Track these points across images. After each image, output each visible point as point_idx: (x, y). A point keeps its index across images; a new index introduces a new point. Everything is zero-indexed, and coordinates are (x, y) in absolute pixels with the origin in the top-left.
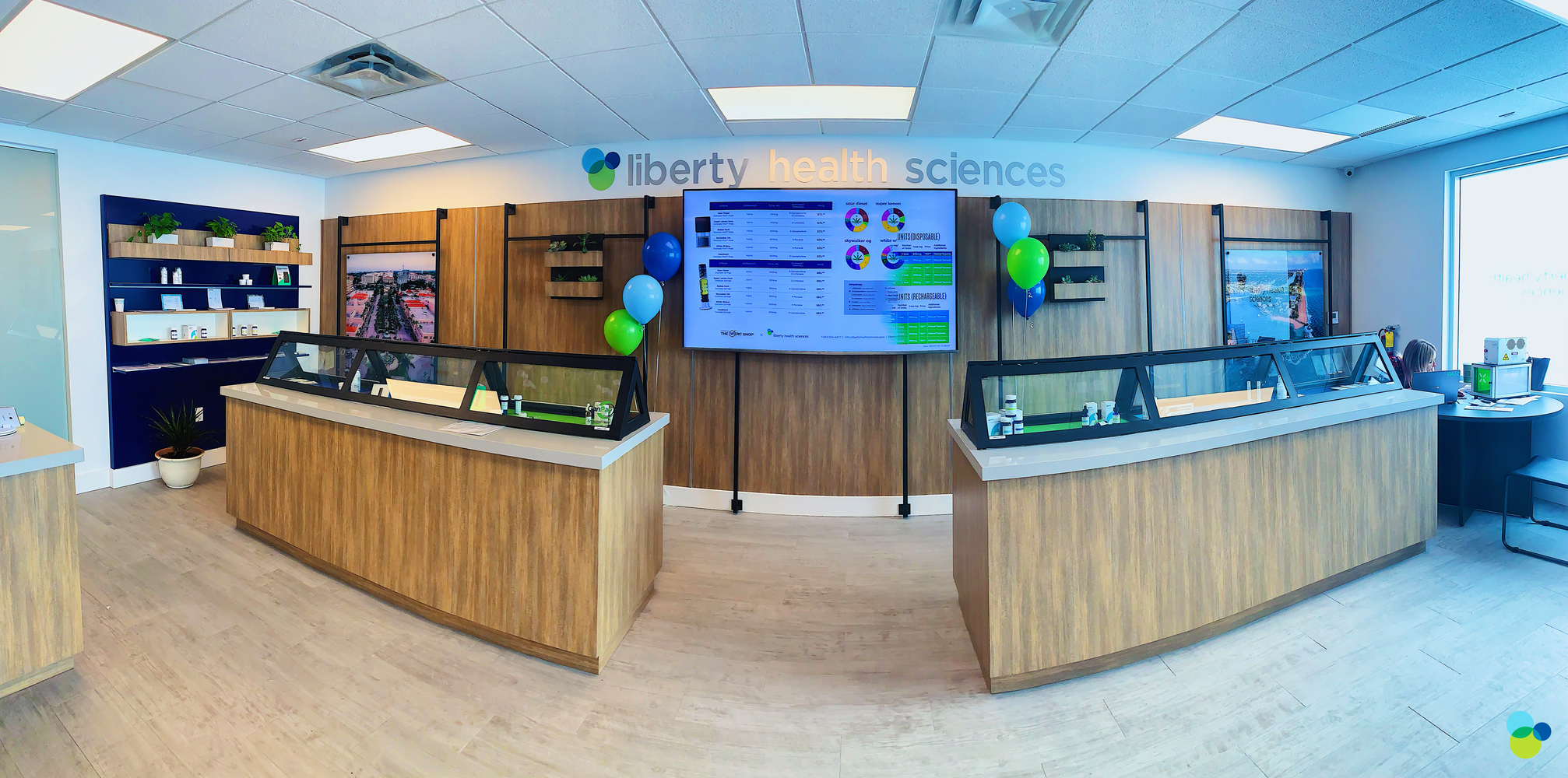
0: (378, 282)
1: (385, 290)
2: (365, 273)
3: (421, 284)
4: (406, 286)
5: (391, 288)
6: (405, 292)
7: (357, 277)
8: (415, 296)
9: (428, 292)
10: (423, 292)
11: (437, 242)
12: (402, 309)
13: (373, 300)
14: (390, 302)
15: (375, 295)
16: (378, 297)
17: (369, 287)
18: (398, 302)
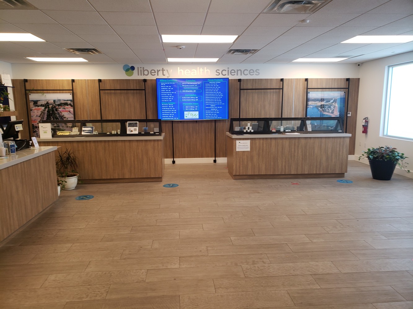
0: (46, 104)
1: (50, 107)
2: (40, 101)
3: (66, 104)
4: (59, 105)
5: (53, 106)
6: (59, 107)
7: (36, 103)
8: (64, 108)
9: (69, 106)
10: (67, 107)
11: (73, 90)
12: (58, 113)
13: (44, 110)
14: (53, 111)
15: (45, 109)
16: (47, 109)
17: (42, 105)
18: (56, 110)
